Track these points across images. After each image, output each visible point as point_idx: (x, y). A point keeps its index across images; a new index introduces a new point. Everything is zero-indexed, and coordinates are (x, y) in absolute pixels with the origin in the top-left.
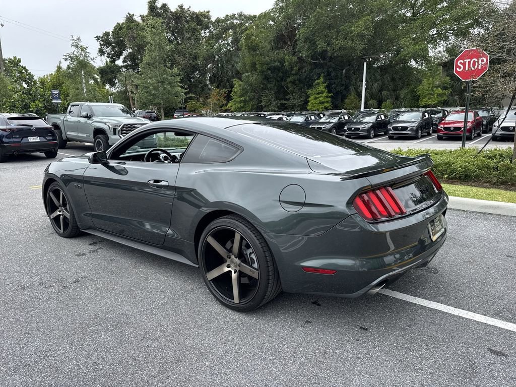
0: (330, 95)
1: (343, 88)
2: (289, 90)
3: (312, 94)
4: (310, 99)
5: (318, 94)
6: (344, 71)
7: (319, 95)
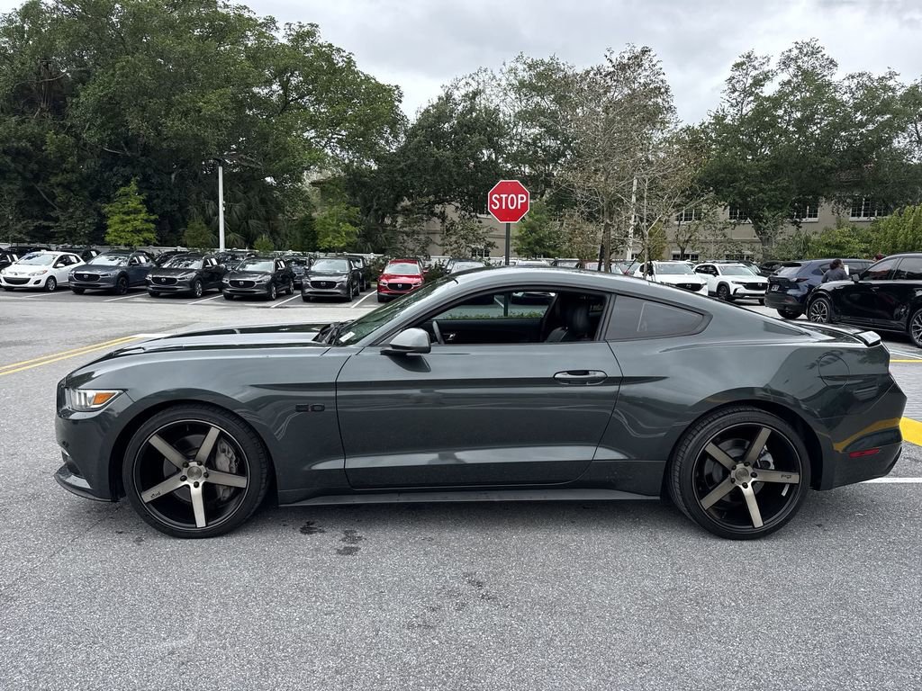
0: (153, 217)
1: (176, 207)
2: (58, 200)
3: (114, 213)
4: (109, 222)
5: (127, 213)
6: (173, 176)
7: (129, 215)
